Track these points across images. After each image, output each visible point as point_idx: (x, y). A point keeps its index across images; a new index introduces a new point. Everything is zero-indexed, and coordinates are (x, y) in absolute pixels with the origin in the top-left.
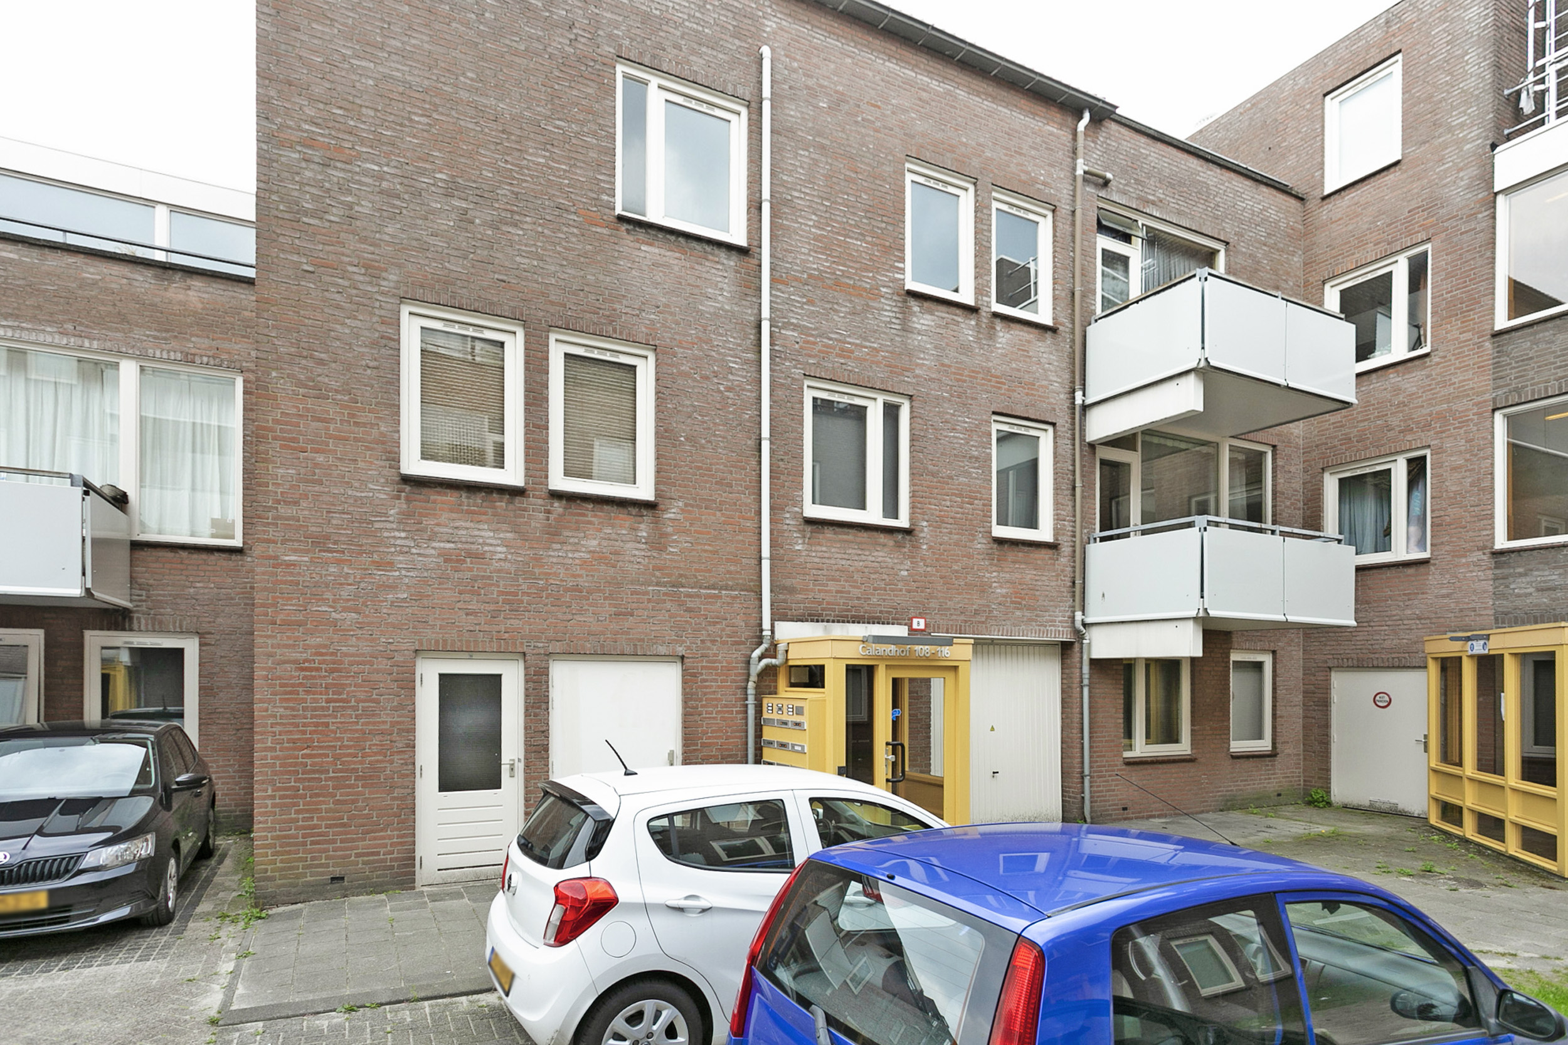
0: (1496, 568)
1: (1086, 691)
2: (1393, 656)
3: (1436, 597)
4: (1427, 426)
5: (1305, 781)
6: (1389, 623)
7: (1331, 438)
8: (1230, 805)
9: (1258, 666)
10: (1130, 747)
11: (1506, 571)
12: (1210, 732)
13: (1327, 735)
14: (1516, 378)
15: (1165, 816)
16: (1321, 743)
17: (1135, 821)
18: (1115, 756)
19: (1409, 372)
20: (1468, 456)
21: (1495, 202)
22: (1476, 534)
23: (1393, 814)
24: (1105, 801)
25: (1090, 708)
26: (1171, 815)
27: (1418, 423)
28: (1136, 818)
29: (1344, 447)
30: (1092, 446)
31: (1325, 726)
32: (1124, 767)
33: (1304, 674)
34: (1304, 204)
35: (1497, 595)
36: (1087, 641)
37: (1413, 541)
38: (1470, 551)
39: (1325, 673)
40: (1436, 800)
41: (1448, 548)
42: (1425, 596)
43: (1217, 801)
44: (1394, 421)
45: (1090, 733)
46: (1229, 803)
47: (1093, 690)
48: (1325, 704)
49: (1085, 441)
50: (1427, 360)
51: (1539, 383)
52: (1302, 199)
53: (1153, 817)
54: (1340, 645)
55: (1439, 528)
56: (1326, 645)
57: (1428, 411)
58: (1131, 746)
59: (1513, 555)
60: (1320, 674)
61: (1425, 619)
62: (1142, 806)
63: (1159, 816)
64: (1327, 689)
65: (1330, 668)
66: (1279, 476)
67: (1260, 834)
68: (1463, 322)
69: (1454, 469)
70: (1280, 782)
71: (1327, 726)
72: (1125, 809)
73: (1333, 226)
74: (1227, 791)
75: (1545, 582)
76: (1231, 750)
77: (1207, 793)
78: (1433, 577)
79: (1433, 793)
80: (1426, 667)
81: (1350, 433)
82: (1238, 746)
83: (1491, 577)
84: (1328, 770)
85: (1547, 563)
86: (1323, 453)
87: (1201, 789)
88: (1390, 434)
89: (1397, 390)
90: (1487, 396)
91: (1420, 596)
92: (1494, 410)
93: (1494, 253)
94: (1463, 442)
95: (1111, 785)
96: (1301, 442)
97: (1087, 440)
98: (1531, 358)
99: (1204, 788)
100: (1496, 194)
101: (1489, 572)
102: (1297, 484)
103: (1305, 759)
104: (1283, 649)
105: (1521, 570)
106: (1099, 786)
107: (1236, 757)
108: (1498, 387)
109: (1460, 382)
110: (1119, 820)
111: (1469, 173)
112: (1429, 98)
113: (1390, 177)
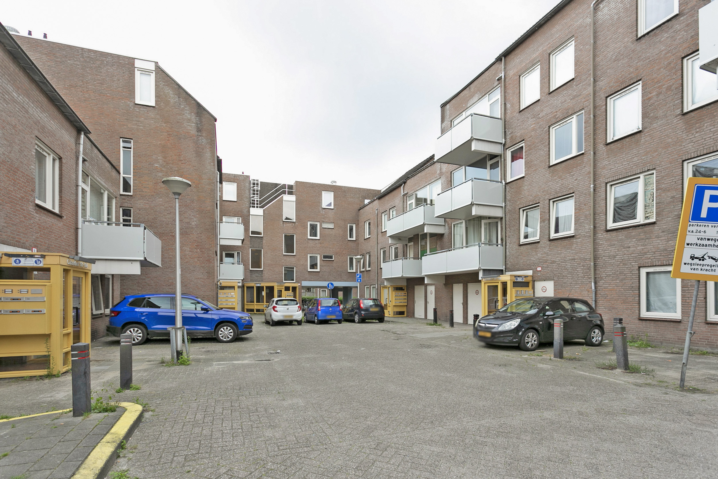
101: (249, 273)
111: (247, 210)
112: (241, 194)
113: (235, 203)
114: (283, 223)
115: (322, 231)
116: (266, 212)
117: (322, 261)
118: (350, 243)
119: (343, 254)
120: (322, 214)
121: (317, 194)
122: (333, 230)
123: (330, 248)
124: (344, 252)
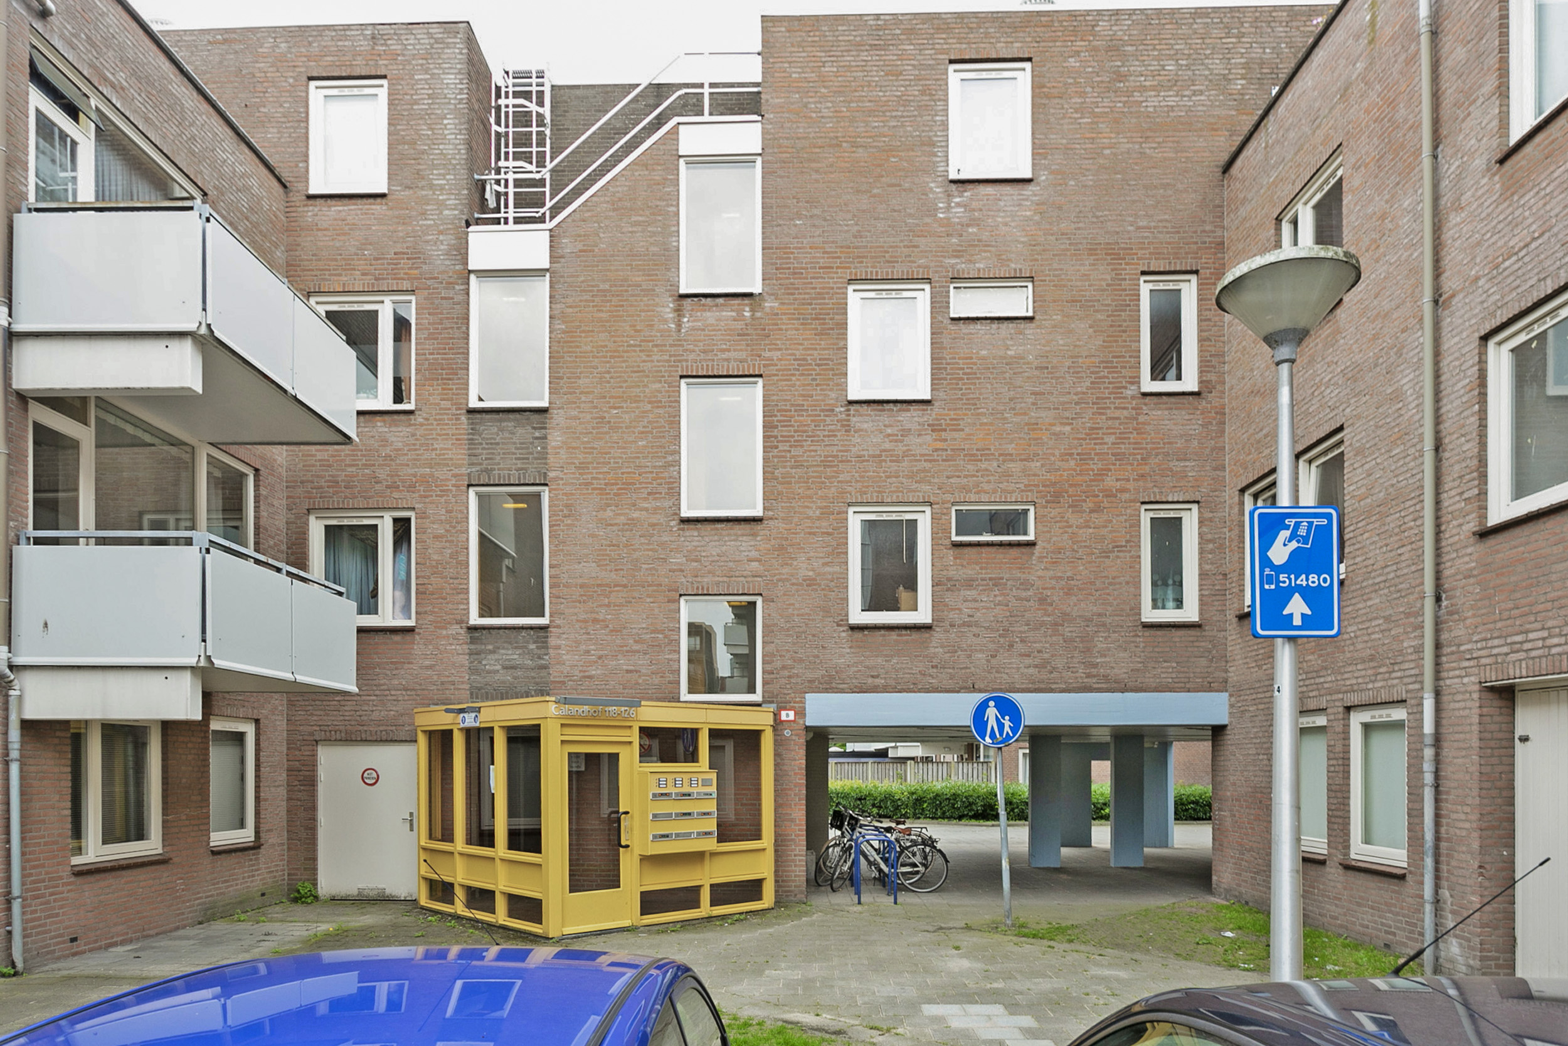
0: (471, 643)
1: (14, 769)
2: (381, 728)
3: (421, 668)
4: (412, 488)
5: (289, 875)
6: (377, 693)
7: (318, 476)
8: (209, 915)
9: (239, 738)
10: (79, 851)
11: (479, 647)
12: (187, 822)
13: (314, 819)
14: (486, 459)
15: (131, 941)
16: (307, 828)
17: (88, 955)
18: (59, 864)
19: (396, 426)
20: (448, 527)
21: (468, 279)
22: (455, 607)
23: (383, 900)
24: (45, 932)
25: (22, 793)
26: (138, 939)
27: (403, 481)
28: (91, 950)
29: (331, 490)
30: (23, 398)
31: (312, 808)
32: (73, 879)
33: (288, 749)
34: (286, 193)
35: (473, 671)
36: (17, 693)
37: (398, 605)
38: (449, 623)
39: (310, 748)
40: (425, 879)
41: (431, 618)
42: (411, 666)
43: (196, 911)
44: (382, 474)
45: (22, 832)
46: (209, 912)
47: (25, 768)
48: (311, 783)
49: (10, 385)
50: (412, 417)
51: (503, 469)
52: (285, 186)
53: (115, 944)
54: (328, 715)
55: (423, 596)
56: (312, 714)
57: (412, 471)
58: (80, 849)
59: (484, 632)
60: (306, 748)
61: (411, 690)
62: (99, 932)
63: (123, 943)
64: (313, 765)
65: (317, 741)
66: (262, 508)
67: (262, 944)
68: (443, 389)
69: (436, 537)
70: (264, 879)
71: (314, 808)
72: (73, 940)
73: (320, 233)
74: (207, 897)
75: (509, 660)
76: (212, 844)
77: (184, 902)
78: (418, 647)
79: (423, 873)
80: (416, 741)
81: (338, 476)
82: (219, 838)
83: (467, 651)
84: (314, 860)
85: (510, 643)
86: (309, 492)
87: (177, 897)
88: (378, 487)
89: (384, 442)
90: (464, 471)
91: (406, 666)
92: (469, 486)
93: (468, 328)
94: (443, 511)
95: (54, 908)
96: (284, 474)
97: (14, 387)
98: (498, 444)
99: (180, 897)
100: (470, 272)
101: (465, 647)
102: (280, 522)
103: (289, 849)
104: (267, 717)
105: (490, 647)
106: (35, 911)
107: (216, 853)
108: (473, 464)
109: (441, 449)
110: (66, 957)
111: (448, 240)
112: (413, 143)
113: (377, 207)
114: (679, 311)
115: (946, 340)
116: (568, 245)
117: (951, 554)
118: (1156, 413)
119: (1109, 494)
120: (947, 223)
121: (915, 91)
122: (1029, 329)
123: (1007, 457)
124: (1110, 482)
